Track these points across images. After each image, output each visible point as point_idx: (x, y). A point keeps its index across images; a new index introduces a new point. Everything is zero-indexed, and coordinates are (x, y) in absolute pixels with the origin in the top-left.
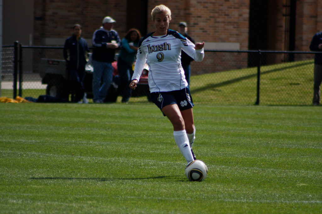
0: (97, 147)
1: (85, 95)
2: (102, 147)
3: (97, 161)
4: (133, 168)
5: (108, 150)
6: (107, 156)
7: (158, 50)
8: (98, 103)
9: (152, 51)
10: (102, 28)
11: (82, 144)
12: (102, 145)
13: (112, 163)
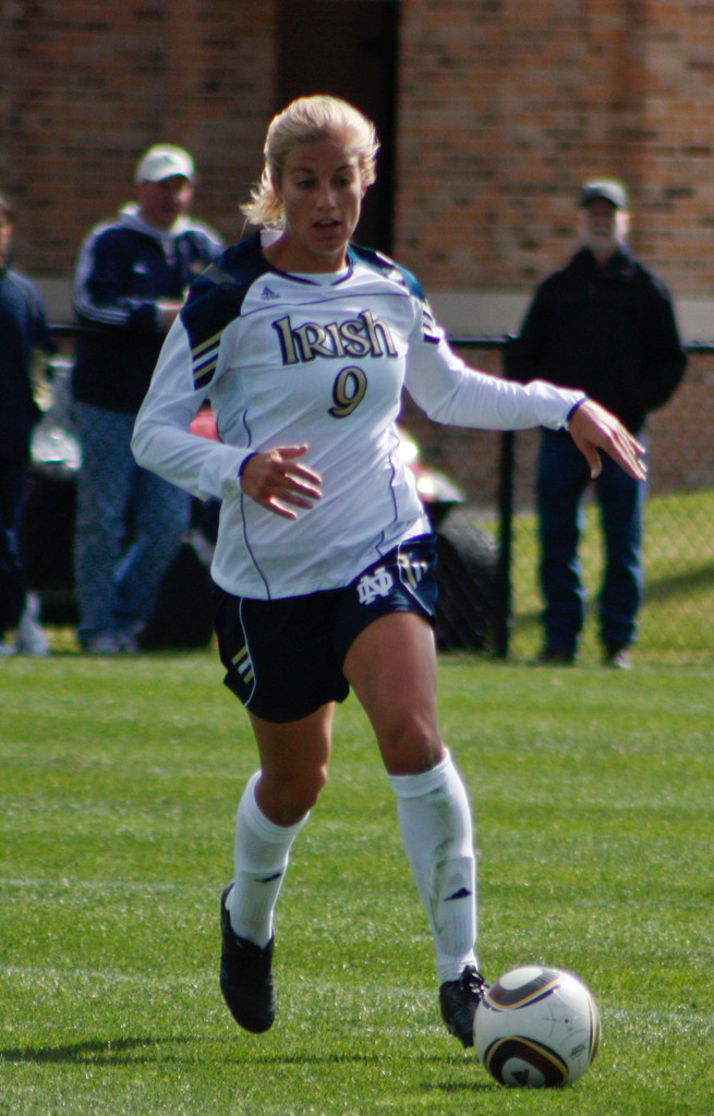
0: (99, 912)
1: (33, 604)
2: (130, 912)
3: (102, 995)
4: (312, 1032)
5: (166, 931)
6: (160, 967)
7: (341, 351)
8: (105, 655)
9: (308, 354)
10: (128, 217)
11: (13, 890)
12: (130, 900)
13: (187, 1007)
